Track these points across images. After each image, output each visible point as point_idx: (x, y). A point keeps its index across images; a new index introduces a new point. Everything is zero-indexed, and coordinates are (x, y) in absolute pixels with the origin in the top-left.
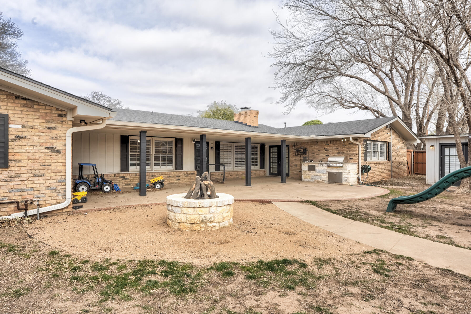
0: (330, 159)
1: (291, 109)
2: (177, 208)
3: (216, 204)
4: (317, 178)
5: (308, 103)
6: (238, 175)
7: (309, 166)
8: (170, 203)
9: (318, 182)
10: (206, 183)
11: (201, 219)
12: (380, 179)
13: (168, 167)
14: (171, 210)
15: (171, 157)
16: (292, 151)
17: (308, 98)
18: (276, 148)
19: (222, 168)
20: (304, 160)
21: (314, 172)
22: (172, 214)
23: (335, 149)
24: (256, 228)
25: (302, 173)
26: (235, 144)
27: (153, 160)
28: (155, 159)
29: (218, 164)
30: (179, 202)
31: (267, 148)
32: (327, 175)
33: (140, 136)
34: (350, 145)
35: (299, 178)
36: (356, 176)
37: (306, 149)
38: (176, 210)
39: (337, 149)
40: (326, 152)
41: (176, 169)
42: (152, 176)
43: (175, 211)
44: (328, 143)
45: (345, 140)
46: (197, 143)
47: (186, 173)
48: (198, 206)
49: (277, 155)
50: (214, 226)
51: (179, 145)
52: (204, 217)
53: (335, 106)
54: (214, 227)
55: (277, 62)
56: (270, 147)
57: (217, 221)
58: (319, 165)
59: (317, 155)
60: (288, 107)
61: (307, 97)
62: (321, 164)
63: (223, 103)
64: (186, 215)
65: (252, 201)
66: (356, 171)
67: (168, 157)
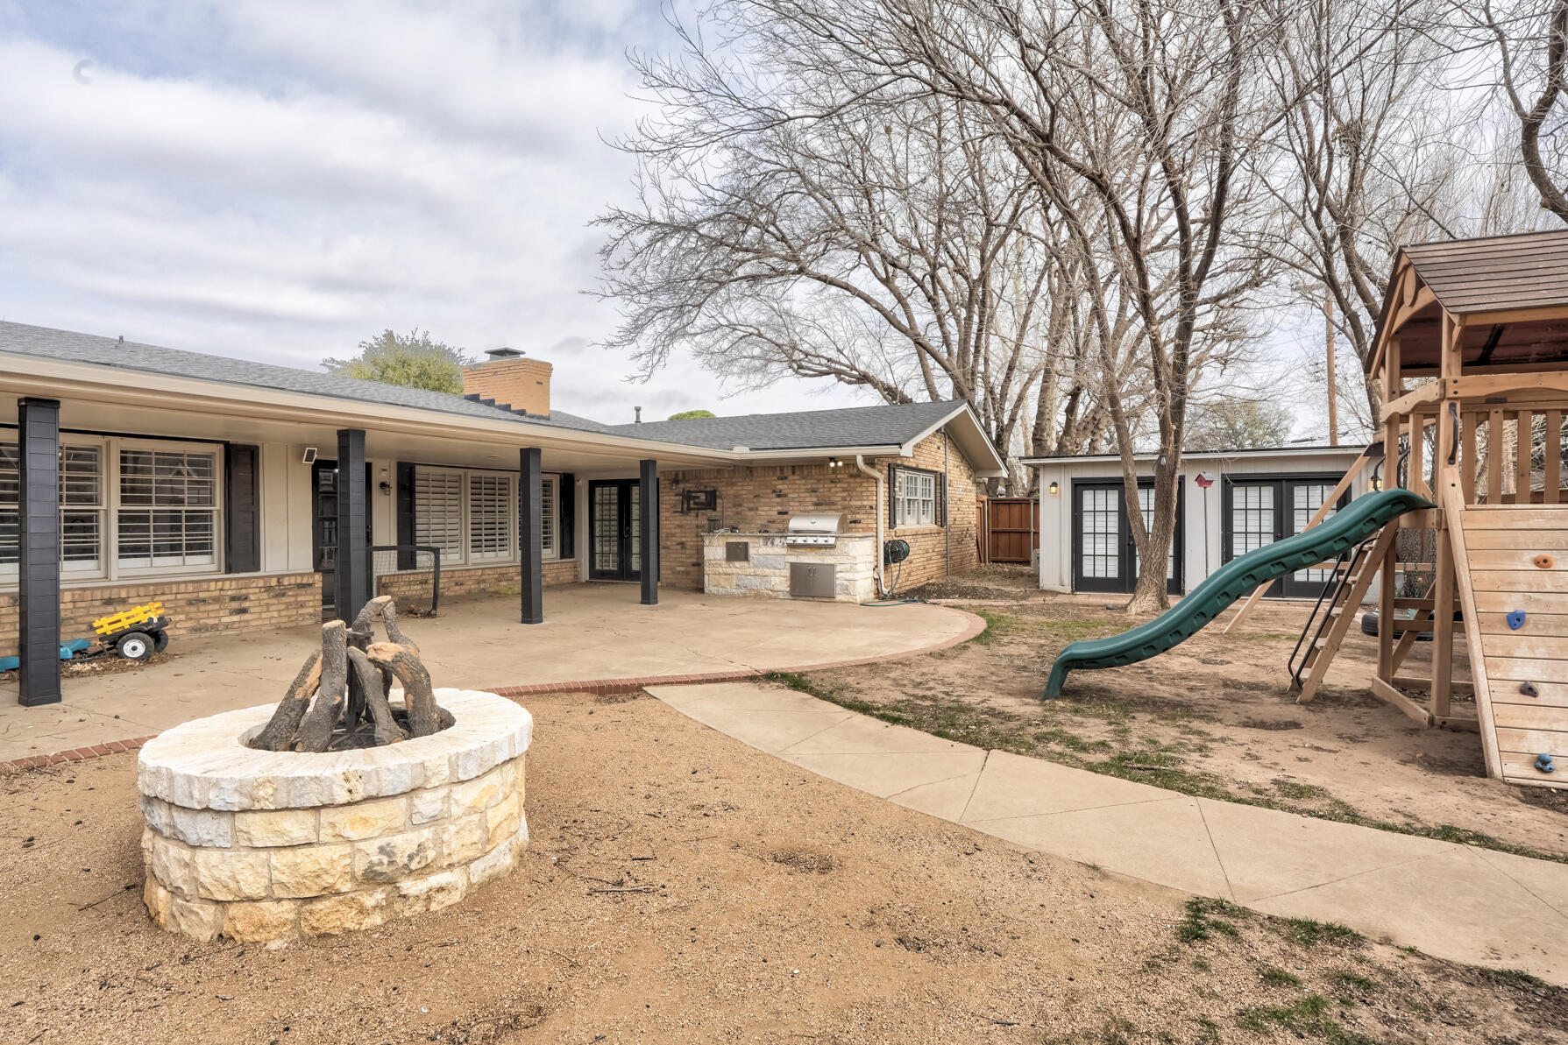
0: (795, 524)
1: (653, 366)
2: (208, 816)
3: (447, 773)
4: (755, 582)
5: (699, 354)
6: (484, 581)
7: (729, 546)
8: (161, 790)
9: (758, 597)
10: (381, 657)
11: (360, 867)
12: (923, 581)
13: (190, 560)
14: (167, 832)
15: (205, 519)
16: (669, 499)
17: (698, 338)
18: (615, 490)
19: (424, 560)
20: (713, 526)
21: (745, 564)
22: (175, 851)
23: (807, 491)
24: (648, 854)
25: (707, 569)
26: (471, 473)
27: (110, 534)
28: (121, 529)
29: (409, 548)
30: (216, 784)
31: (582, 487)
32: (787, 572)
33: (21, 427)
34: (851, 480)
35: (695, 585)
36: (871, 574)
37: (715, 492)
38: (202, 829)
39: (814, 491)
40: (778, 500)
41: (229, 570)
42: (109, 602)
43: (193, 839)
44: (785, 474)
45: (840, 464)
46: (319, 466)
47: (274, 582)
48: (342, 797)
49: (615, 512)
50: (441, 889)
51: (241, 474)
52: (382, 850)
53: (774, 367)
54: (440, 897)
55: (613, 214)
56: (593, 485)
57: (455, 859)
58: (761, 540)
59: (750, 509)
60: (644, 359)
61: (696, 334)
62: (769, 540)
63: (419, 336)
64: (263, 855)
65: (570, 690)
66: (872, 559)
67: (188, 519)
